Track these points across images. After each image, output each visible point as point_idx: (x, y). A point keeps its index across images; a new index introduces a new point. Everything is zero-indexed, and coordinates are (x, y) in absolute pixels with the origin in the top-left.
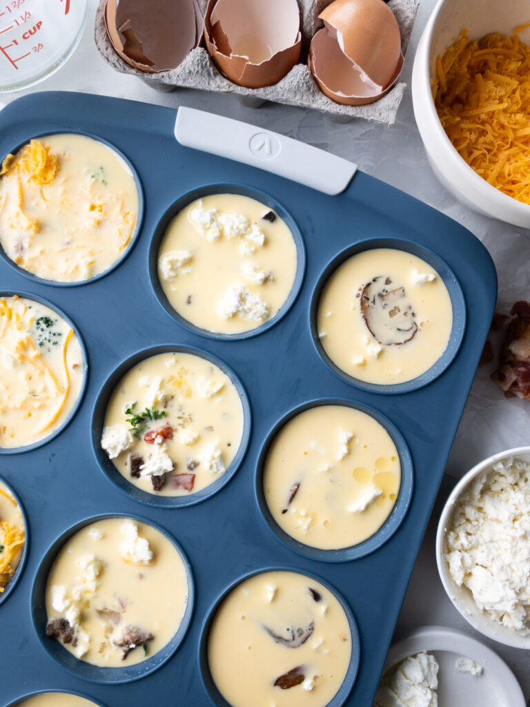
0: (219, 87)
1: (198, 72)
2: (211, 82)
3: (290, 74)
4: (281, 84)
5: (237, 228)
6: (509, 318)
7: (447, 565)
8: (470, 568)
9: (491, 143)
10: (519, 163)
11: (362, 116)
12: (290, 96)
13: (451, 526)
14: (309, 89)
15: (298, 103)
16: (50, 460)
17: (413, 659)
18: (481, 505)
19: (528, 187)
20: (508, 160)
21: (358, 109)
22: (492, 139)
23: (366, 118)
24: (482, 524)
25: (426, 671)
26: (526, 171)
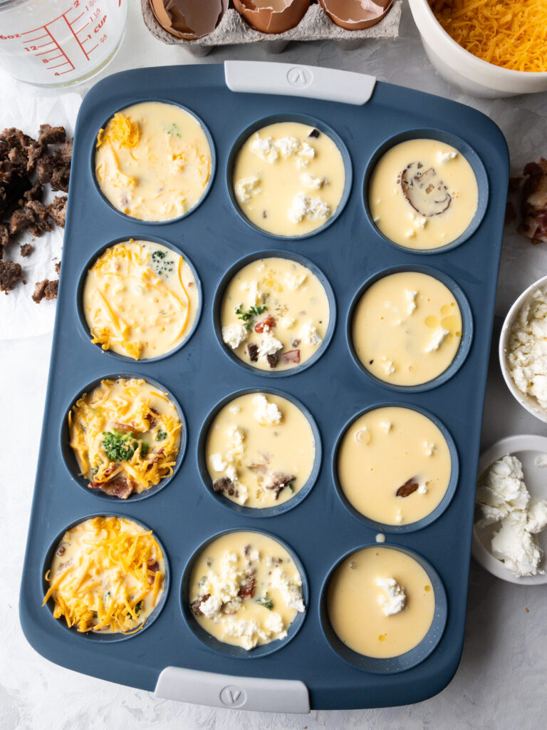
3: (307, 15)
4: (301, 24)
5: (291, 148)
6: (522, 179)
7: (513, 379)
8: (531, 378)
9: (480, 35)
10: (506, 46)
11: (371, 36)
12: (311, 32)
13: (510, 349)
14: (325, 23)
15: (318, 37)
16: (188, 359)
17: (500, 462)
18: (530, 330)
19: (517, 64)
20: (497, 45)
21: (367, 31)
22: (481, 30)
23: (375, 37)
24: (534, 345)
25: (512, 467)
26: (513, 50)
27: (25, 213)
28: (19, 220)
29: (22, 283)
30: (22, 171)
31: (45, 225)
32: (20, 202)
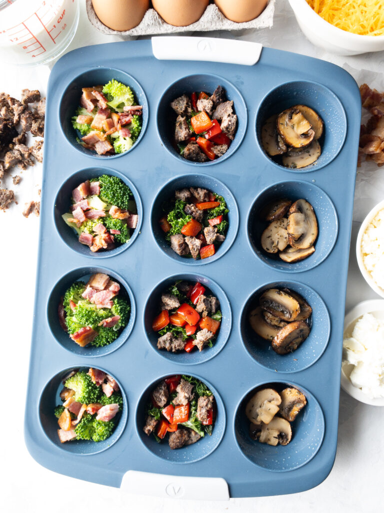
0: (166, 30)
1: (152, 24)
2: (161, 28)
11: (253, 27)
12: (209, 25)
14: (219, 18)
23: (256, 27)
27: (14, 154)
28: (11, 159)
29: (15, 204)
30: (10, 124)
31: (29, 162)
32: (11, 146)
